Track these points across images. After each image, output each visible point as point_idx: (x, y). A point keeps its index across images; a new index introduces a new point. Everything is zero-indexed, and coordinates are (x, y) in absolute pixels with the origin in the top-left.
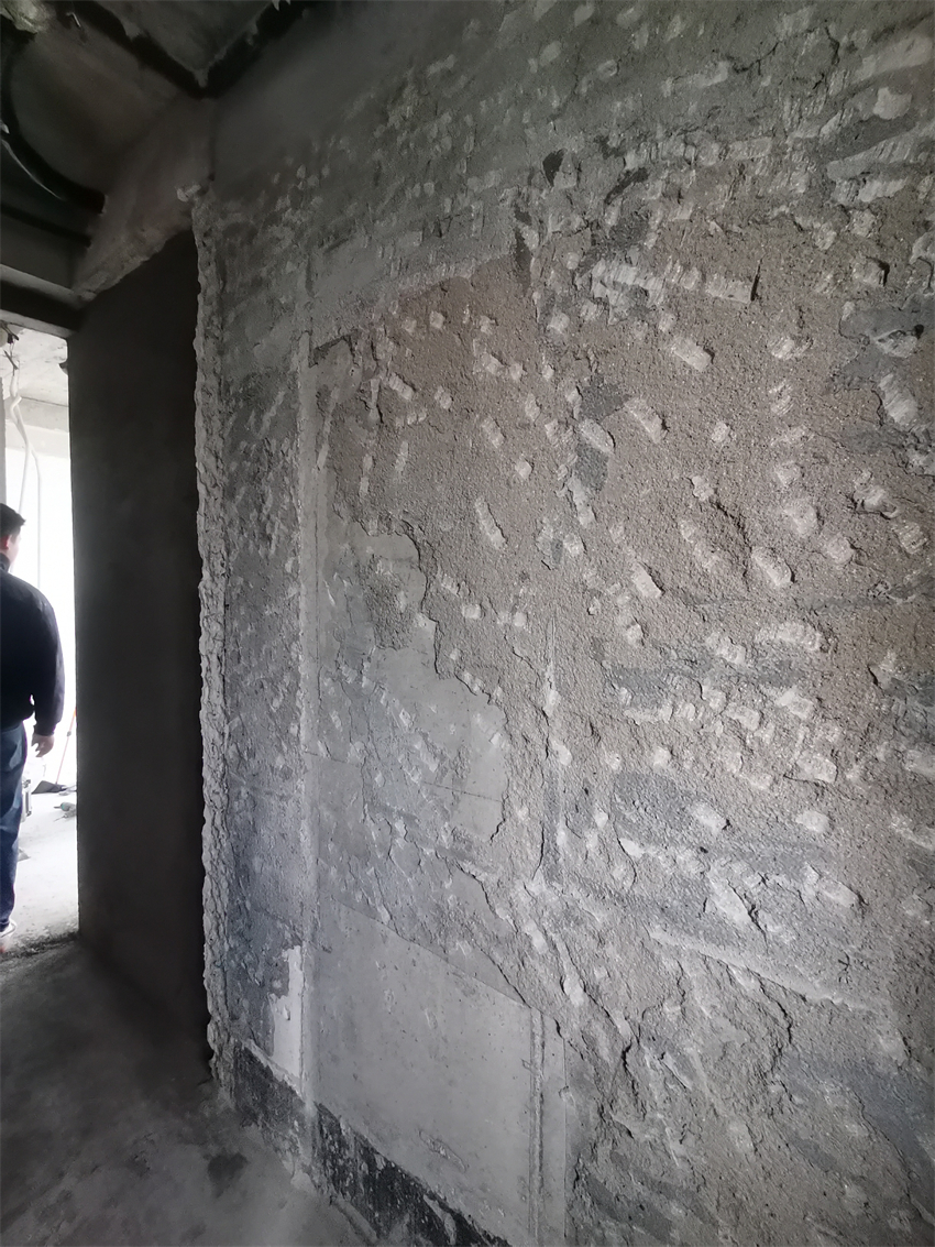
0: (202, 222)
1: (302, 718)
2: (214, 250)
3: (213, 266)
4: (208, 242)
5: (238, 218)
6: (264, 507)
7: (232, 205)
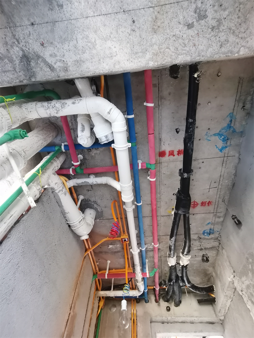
0: (239, 287)
2: (246, 296)
3: (249, 301)
4: (243, 292)
5: (247, 282)
7: (244, 279)
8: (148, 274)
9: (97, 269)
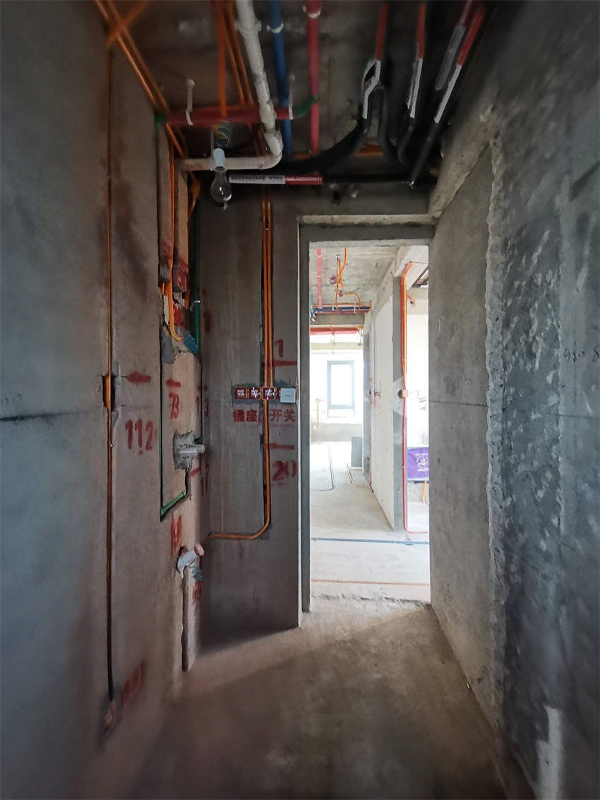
1: (562, 513)
2: (501, 144)
5: (516, 111)
6: (531, 331)
7: (512, 104)
8: (290, 111)
9: (164, 102)
